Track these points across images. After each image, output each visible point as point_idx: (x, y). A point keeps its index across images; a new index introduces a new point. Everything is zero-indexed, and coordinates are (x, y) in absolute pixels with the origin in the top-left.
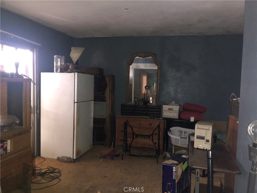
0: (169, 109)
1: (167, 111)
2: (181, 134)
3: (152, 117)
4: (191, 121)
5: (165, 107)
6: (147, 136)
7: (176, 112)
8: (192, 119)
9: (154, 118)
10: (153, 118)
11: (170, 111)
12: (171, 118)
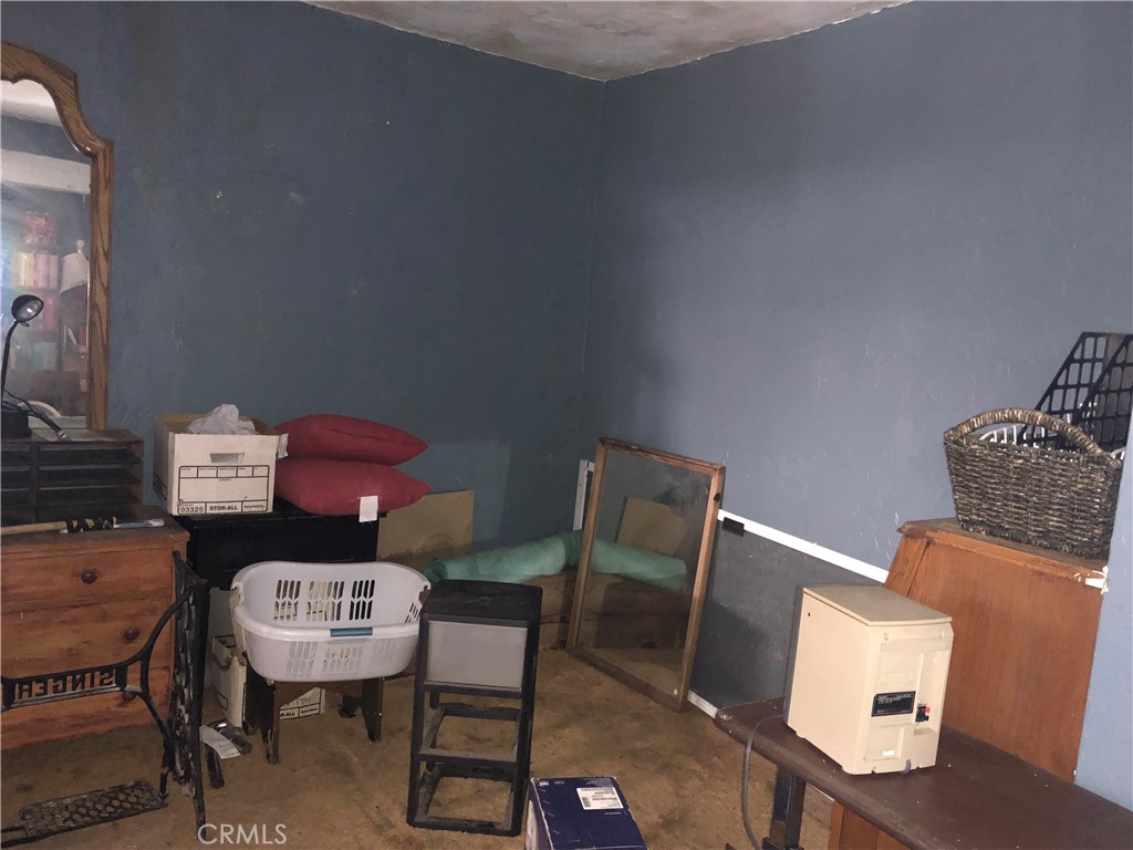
0: (215, 457)
1: (201, 473)
2: (293, 601)
3: (90, 522)
4: (362, 520)
5: (188, 449)
6: (103, 670)
7: (262, 471)
8: (368, 508)
9: (108, 528)
10: (98, 527)
11: (222, 473)
12: (225, 515)
